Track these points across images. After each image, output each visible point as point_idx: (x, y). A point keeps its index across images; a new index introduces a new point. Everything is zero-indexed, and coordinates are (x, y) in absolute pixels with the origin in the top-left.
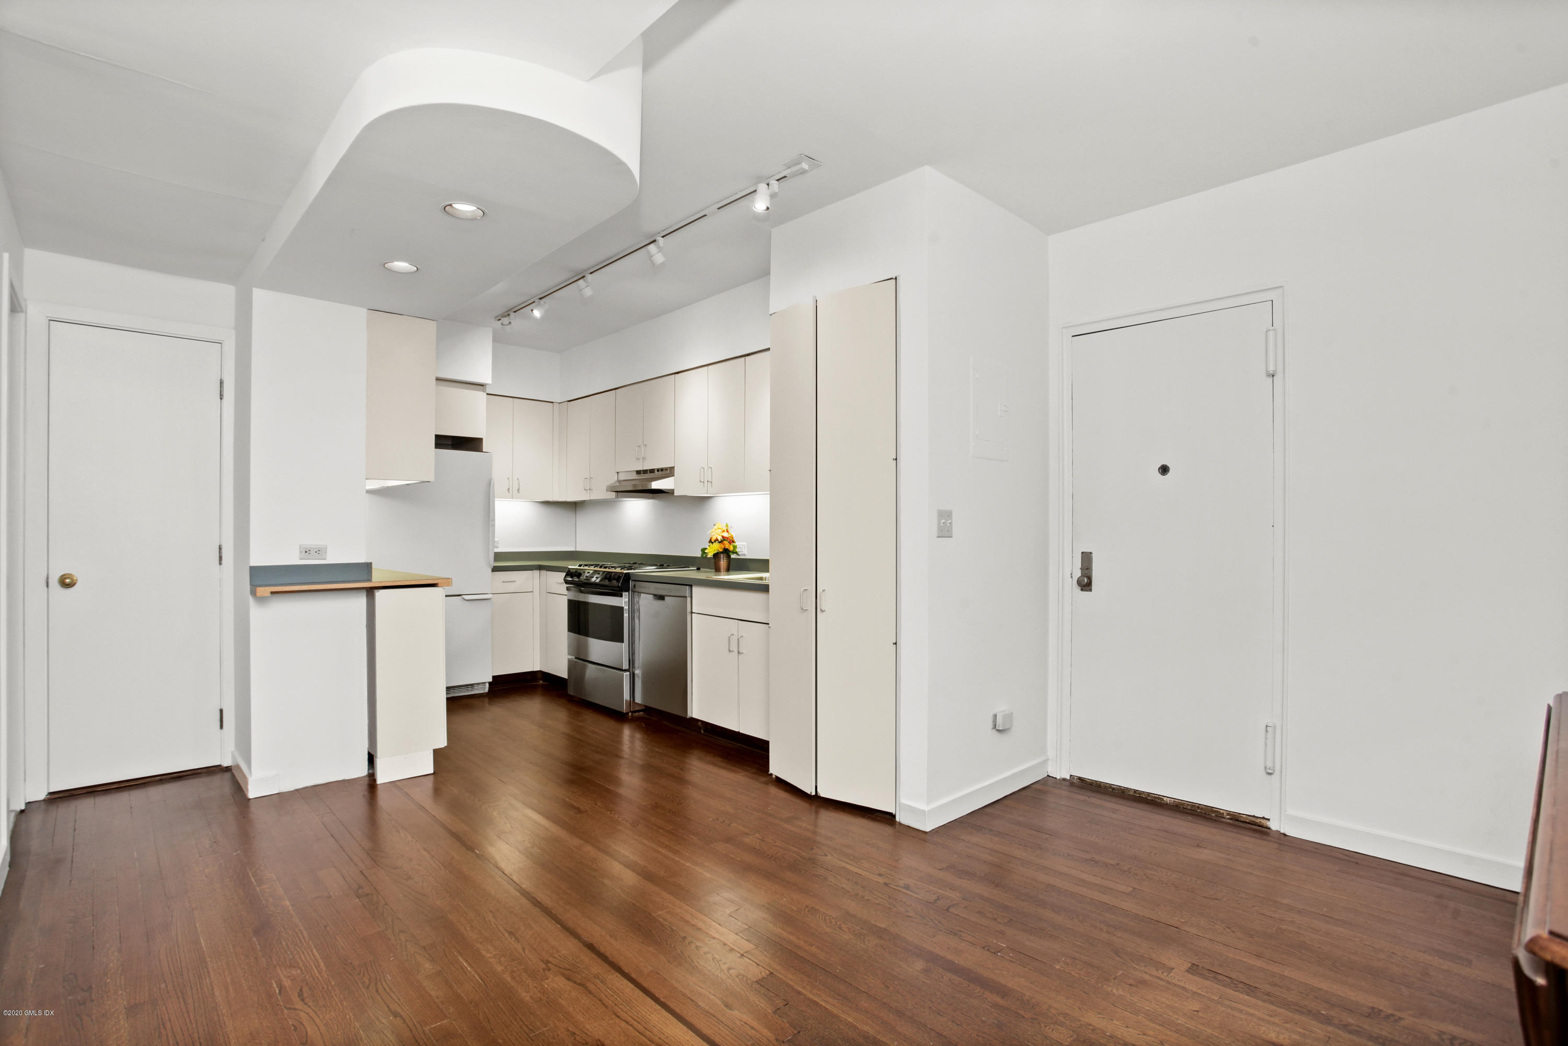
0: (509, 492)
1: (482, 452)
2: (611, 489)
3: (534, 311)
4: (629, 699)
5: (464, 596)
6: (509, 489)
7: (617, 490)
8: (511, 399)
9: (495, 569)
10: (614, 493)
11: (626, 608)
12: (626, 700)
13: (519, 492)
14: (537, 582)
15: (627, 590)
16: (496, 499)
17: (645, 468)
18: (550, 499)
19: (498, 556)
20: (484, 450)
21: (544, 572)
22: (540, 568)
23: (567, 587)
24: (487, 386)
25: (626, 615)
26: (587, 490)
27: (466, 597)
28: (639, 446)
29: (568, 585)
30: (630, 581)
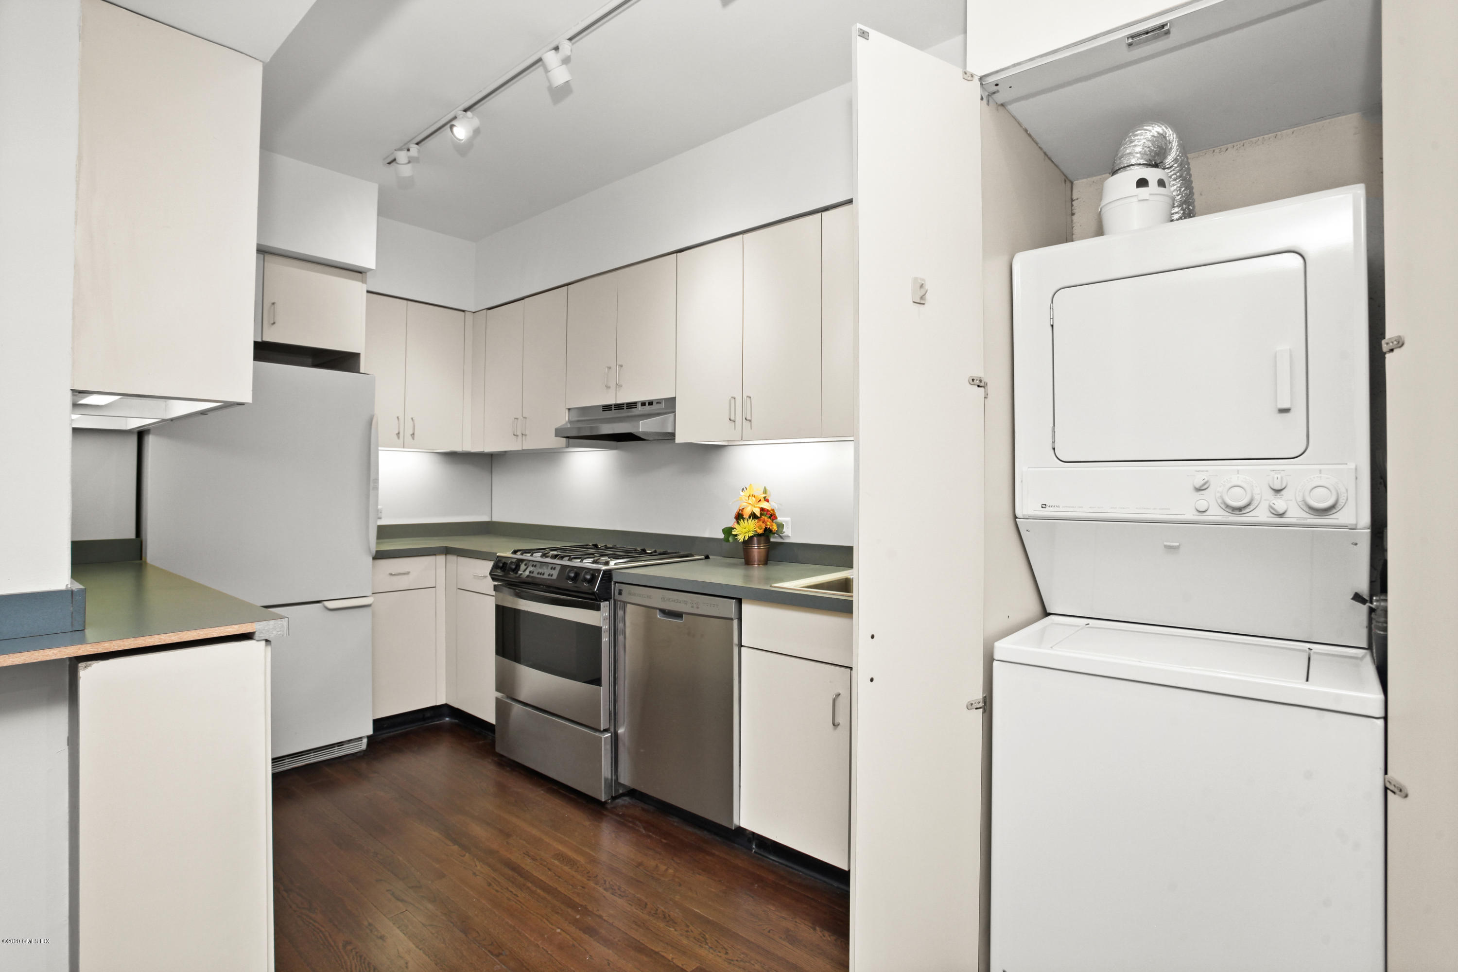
0: (399, 438)
1: (359, 373)
2: (559, 432)
3: (455, 129)
4: (610, 777)
5: (326, 603)
6: (399, 433)
7: (568, 435)
8: (405, 302)
9: (379, 556)
10: (565, 439)
11: (605, 627)
12: (606, 780)
13: (413, 439)
14: (441, 572)
15: (607, 599)
16: (380, 448)
17: (619, 402)
18: (458, 448)
19: (384, 532)
20: (362, 370)
21: (452, 558)
22: (447, 551)
23: (495, 586)
24: (368, 274)
25: (605, 639)
26: (517, 436)
27: (328, 604)
28: (609, 368)
29: (496, 583)
30: (612, 583)
